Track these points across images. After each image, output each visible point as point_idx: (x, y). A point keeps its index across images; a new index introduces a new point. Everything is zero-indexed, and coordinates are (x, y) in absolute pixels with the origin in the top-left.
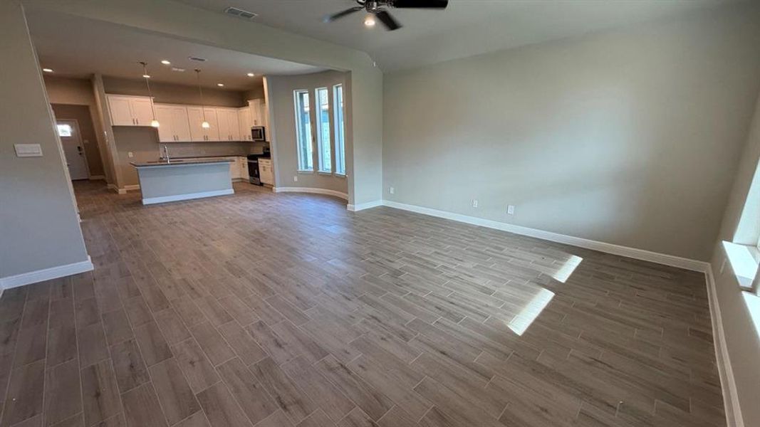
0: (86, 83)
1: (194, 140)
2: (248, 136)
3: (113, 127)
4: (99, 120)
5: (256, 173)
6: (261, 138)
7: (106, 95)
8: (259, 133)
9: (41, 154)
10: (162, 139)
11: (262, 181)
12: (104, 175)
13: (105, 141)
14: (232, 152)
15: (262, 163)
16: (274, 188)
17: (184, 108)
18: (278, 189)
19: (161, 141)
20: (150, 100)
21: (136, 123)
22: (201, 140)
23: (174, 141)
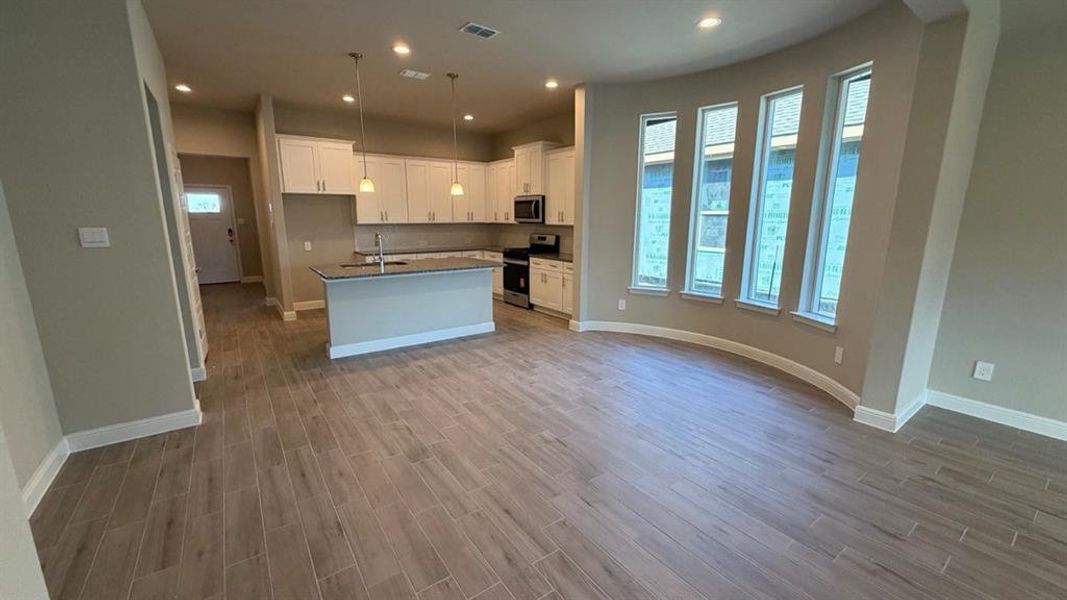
0: (244, 117)
1: (411, 222)
2: (505, 213)
3: (283, 194)
4: (261, 184)
5: (522, 284)
6: (537, 217)
7: (278, 136)
8: (530, 209)
9: (108, 244)
10: (361, 220)
11: (533, 300)
12: (262, 275)
13: (269, 221)
14: (468, 242)
15: (538, 266)
16: (572, 321)
17: (401, 161)
18: (582, 325)
19: (360, 222)
20: (348, 146)
21: (321, 189)
22: (424, 220)
23: (381, 222)
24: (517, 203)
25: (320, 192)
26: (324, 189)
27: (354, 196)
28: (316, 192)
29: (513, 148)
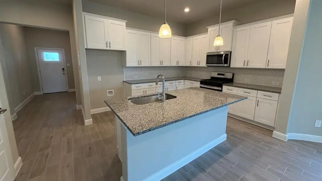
1: (152, 66)
2: (198, 61)
3: (86, 49)
6: (224, 63)
7: (84, 14)
8: (220, 59)
16: (276, 132)
20: (123, 23)
21: (108, 46)
22: (158, 65)
23: (138, 66)
24: (208, 56)
25: (108, 48)
26: (110, 47)
27: (125, 51)
28: (105, 48)
29: (208, 27)
